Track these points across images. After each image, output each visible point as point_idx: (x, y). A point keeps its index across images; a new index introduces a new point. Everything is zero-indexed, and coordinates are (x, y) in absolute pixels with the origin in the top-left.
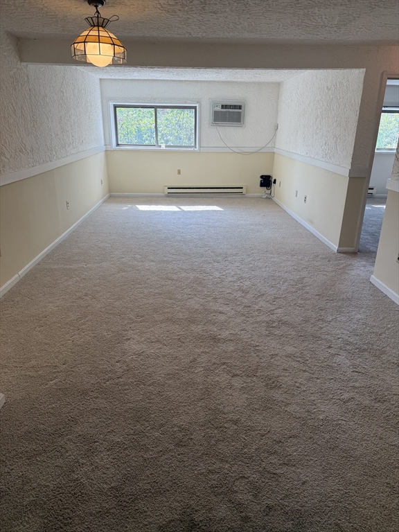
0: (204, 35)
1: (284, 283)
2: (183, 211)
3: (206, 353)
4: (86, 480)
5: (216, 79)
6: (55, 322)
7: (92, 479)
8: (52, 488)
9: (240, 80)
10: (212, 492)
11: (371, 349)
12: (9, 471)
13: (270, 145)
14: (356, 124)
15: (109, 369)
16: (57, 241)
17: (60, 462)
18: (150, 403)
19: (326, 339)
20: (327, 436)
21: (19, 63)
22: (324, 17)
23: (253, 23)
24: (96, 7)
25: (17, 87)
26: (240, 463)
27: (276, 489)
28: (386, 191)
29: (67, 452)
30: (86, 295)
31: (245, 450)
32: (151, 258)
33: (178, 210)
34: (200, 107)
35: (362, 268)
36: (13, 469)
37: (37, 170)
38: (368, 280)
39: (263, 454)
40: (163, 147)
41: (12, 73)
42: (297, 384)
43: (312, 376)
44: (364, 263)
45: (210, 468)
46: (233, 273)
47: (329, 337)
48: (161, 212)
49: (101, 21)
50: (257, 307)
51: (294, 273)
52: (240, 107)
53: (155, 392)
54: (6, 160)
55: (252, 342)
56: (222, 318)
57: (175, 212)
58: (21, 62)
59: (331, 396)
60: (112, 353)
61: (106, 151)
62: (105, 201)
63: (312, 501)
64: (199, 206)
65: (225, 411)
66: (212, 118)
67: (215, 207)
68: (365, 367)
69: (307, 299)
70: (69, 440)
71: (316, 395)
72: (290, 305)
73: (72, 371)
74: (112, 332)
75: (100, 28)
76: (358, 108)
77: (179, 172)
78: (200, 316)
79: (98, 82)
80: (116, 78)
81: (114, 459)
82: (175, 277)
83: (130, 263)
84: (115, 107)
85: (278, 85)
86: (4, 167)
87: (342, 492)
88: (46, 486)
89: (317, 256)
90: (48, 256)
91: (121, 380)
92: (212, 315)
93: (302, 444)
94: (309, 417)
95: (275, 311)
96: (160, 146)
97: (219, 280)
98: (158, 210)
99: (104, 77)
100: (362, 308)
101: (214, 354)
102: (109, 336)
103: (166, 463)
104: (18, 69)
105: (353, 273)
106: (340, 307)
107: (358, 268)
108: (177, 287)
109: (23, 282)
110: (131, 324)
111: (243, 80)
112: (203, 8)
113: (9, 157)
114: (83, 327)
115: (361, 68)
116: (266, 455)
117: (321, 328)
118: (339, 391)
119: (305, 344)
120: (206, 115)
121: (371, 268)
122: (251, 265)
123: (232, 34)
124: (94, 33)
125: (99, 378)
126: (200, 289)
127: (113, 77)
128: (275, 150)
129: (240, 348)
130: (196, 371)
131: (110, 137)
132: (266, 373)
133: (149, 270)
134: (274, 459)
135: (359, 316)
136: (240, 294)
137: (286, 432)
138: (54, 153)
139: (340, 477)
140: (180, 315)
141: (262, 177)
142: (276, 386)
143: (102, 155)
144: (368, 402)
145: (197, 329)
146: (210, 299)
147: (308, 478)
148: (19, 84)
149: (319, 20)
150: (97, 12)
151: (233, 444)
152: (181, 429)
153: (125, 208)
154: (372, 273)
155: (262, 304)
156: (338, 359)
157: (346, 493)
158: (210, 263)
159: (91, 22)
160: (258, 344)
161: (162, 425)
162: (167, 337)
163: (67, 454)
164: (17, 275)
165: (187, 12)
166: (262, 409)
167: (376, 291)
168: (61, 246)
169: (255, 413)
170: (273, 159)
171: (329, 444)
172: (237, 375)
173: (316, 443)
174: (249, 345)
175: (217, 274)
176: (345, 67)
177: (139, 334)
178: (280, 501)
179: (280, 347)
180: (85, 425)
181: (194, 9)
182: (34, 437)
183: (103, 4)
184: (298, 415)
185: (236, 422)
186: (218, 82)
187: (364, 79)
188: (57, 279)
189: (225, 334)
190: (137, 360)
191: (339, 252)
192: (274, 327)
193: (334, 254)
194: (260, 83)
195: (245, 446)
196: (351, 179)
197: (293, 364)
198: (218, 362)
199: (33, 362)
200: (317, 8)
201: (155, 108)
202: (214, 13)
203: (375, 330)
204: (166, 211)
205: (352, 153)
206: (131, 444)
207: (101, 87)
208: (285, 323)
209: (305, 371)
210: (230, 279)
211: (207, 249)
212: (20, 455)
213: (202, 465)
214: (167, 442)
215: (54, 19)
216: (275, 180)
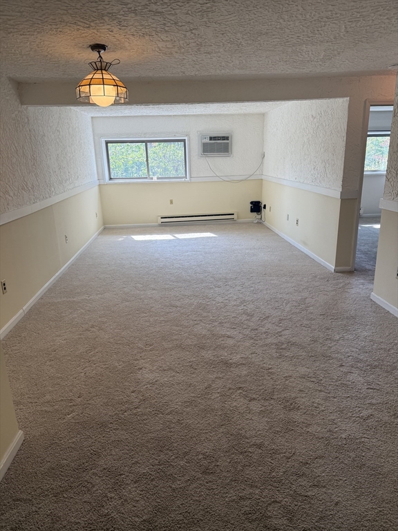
0: (197, 73)
1: (287, 304)
2: (178, 239)
3: (220, 378)
4: (117, 514)
5: (203, 113)
6: (65, 356)
7: (123, 513)
8: (83, 525)
9: (226, 113)
10: (246, 519)
11: (382, 365)
12: (37, 510)
13: (258, 172)
14: (343, 149)
15: (125, 400)
16: (57, 274)
17: (87, 497)
18: (171, 432)
19: (336, 358)
20: (352, 454)
21: (20, 106)
22: (310, 53)
23: (244, 61)
24: (99, 52)
25: (18, 129)
26: (270, 487)
27: (310, 512)
28: (380, 211)
29: (93, 486)
30: (93, 326)
31: (273, 474)
32: (152, 286)
33: (173, 238)
34: (189, 140)
35: (361, 286)
36: (40, 508)
37: (38, 206)
38: (368, 297)
39: (291, 477)
40: (155, 179)
41: (13, 115)
42: (315, 405)
43: (329, 395)
44: (362, 281)
45: (240, 494)
46: (235, 297)
47: (339, 356)
48: (156, 241)
49: (104, 64)
50: (264, 330)
51: (296, 294)
52: (227, 138)
53: (174, 421)
54: (9, 198)
55: (265, 365)
56: (231, 342)
57: (170, 240)
58: (22, 104)
59: (350, 414)
60: (126, 384)
61: (99, 185)
62: (101, 233)
63: (348, 522)
64: (193, 234)
65: (248, 435)
66: (201, 149)
67: (209, 233)
68: (379, 383)
69: (311, 319)
70: (94, 474)
71: (335, 414)
72: (296, 326)
73: (88, 404)
74: (123, 362)
75: (104, 72)
76: (344, 134)
77: (171, 202)
78: (208, 341)
79: (90, 120)
80: (108, 115)
81: (142, 491)
82: (178, 304)
83: (132, 293)
84: (107, 143)
85: (263, 115)
86: (8, 204)
87: (376, 511)
88: (77, 523)
89: (316, 277)
90: (50, 290)
91: (139, 410)
92: (220, 339)
93: (329, 465)
94: (332, 437)
95: (283, 333)
96: (152, 178)
97: (222, 305)
98: (153, 239)
99: (96, 115)
100: (367, 325)
101: (228, 379)
102: (120, 367)
103: (196, 492)
104: (19, 111)
105: (353, 291)
106: (345, 326)
107: (357, 286)
108: (182, 314)
109: (28, 316)
110: (140, 353)
111: (230, 113)
112: (199, 50)
113: (12, 195)
114: (94, 358)
115: (345, 97)
116: (295, 478)
117: (331, 347)
118: (357, 409)
119: (317, 364)
120: (195, 146)
121: (370, 286)
122: (252, 289)
123: (223, 71)
124: (98, 76)
125: (116, 409)
126: (205, 314)
127: (104, 115)
128: (263, 177)
129: (253, 371)
130: (213, 398)
131: (103, 172)
132: (283, 396)
133: (151, 298)
134: (303, 482)
135: (366, 334)
136: (245, 317)
137: (311, 453)
138: (53, 189)
139: (372, 495)
140: (189, 342)
141: (252, 203)
142: (294, 408)
143: (96, 189)
144: (387, 418)
145: (208, 355)
146: (216, 324)
147: (340, 499)
148: (21, 126)
149: (306, 56)
150: (100, 56)
151: (260, 468)
152: (206, 457)
153: (120, 239)
154: (372, 290)
155: (268, 326)
156: (351, 377)
157: (380, 511)
158: (211, 288)
159: (95, 66)
160: (270, 367)
161: (186, 454)
162: (179, 364)
163: (94, 489)
164: (21, 311)
165: (183, 54)
166: (283, 431)
167: (378, 309)
168: (61, 279)
169: (278, 436)
170: (262, 185)
171: (355, 463)
172: (254, 399)
173: (342, 462)
174: (262, 368)
175: (219, 299)
176: (330, 97)
177: (150, 362)
178: (316, 524)
179: (293, 369)
180: (109, 457)
181: (190, 50)
182: (58, 473)
183: (105, 50)
184: (321, 435)
185: (260, 446)
186: (205, 115)
187: (349, 107)
188: (62, 313)
189: (236, 358)
190: (151, 390)
191: (336, 271)
192: (284, 349)
193: (332, 273)
194: (245, 115)
195: (272, 470)
196: (343, 200)
197: (308, 384)
198: (233, 387)
199: (48, 397)
200: (304, 46)
201: (146, 142)
202: (208, 53)
203: (383, 346)
204: (161, 240)
205: (342, 176)
206: (158, 475)
207: (93, 125)
208: (293, 344)
209: (321, 391)
210: (233, 303)
211: (206, 275)
212: (46, 493)
213: (232, 492)
214: (194, 470)
215: (56, 65)
216: (265, 206)
